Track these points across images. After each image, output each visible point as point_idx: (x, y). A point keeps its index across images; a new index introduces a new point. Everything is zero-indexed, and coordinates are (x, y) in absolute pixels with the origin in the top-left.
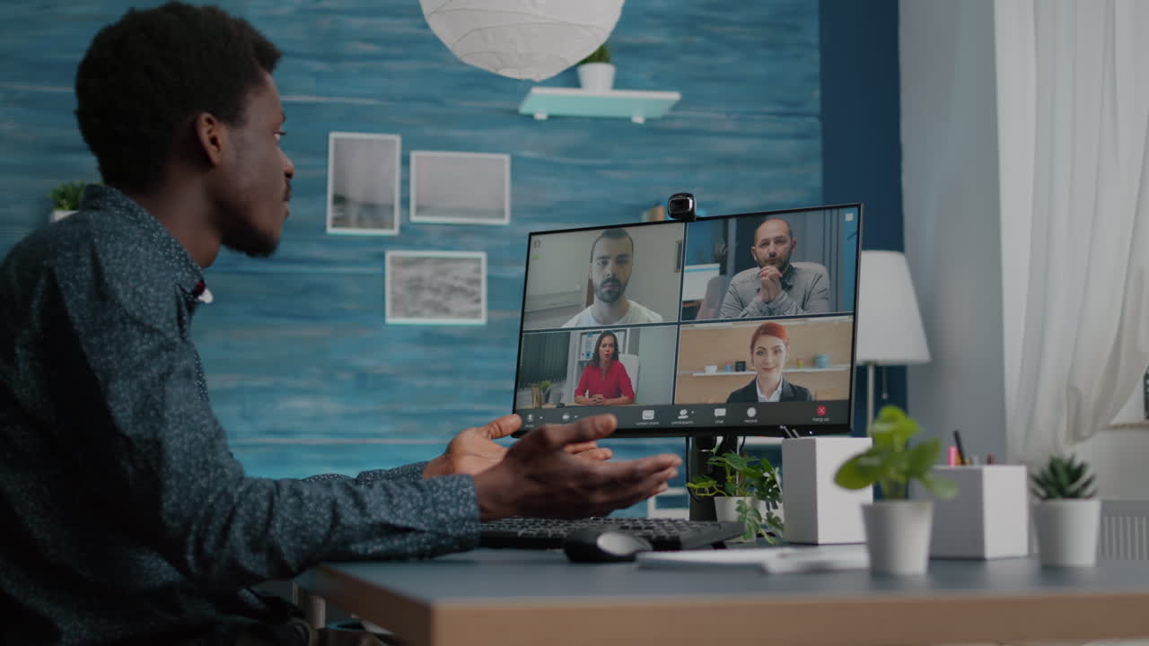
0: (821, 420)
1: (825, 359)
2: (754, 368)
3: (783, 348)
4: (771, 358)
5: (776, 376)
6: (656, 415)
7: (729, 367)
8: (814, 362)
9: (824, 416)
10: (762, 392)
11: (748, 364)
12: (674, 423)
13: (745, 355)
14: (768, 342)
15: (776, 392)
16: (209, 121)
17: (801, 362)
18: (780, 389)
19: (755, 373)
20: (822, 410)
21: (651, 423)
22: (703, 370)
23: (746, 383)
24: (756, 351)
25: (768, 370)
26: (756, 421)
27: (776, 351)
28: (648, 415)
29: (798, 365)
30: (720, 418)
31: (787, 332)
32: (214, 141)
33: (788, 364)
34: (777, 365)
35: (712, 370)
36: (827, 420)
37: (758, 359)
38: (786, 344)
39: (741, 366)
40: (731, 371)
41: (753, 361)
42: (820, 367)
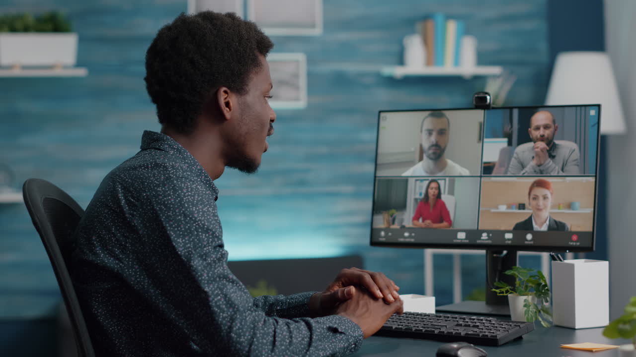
0: (574, 244)
1: (577, 205)
2: (530, 208)
3: (549, 195)
4: (541, 202)
5: (545, 214)
6: (467, 236)
7: (514, 207)
8: (570, 206)
9: (576, 242)
10: (536, 224)
11: (527, 205)
12: (479, 242)
13: (525, 200)
14: (539, 191)
15: (545, 224)
16: (225, 92)
17: (561, 206)
18: (548, 222)
19: (531, 211)
20: (575, 238)
21: (463, 241)
22: (497, 208)
23: (526, 217)
24: (531, 197)
25: (539, 210)
26: (532, 242)
27: (545, 198)
28: (461, 236)
29: (559, 208)
30: (509, 240)
31: (552, 186)
32: (227, 104)
33: (553, 207)
34: (546, 207)
35: (503, 208)
36: (578, 244)
37: (534, 203)
38: (552, 194)
39: (522, 206)
40: (516, 209)
41: (530, 204)
42: (573, 210)
